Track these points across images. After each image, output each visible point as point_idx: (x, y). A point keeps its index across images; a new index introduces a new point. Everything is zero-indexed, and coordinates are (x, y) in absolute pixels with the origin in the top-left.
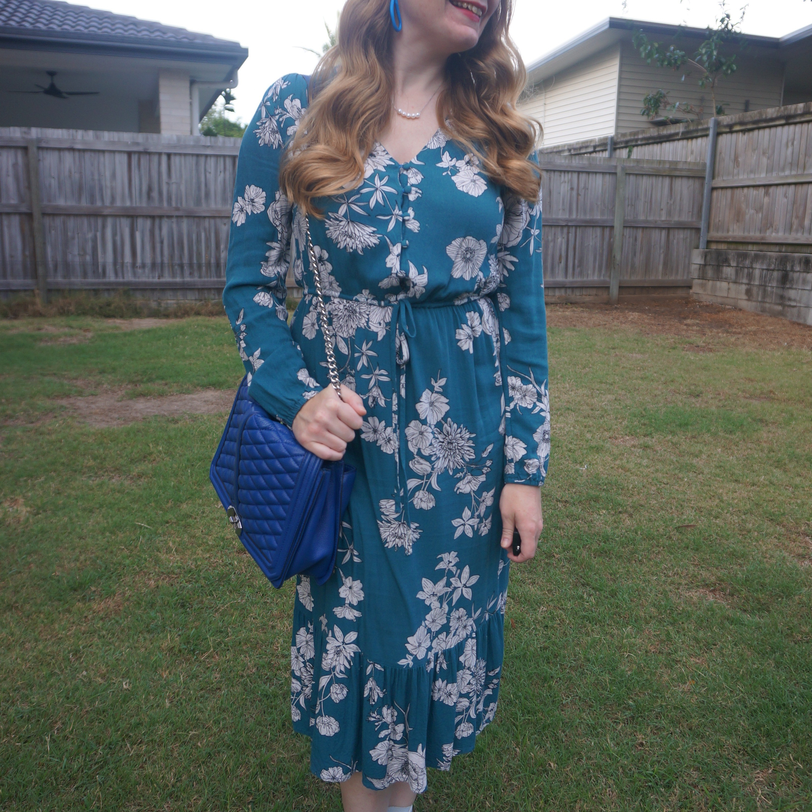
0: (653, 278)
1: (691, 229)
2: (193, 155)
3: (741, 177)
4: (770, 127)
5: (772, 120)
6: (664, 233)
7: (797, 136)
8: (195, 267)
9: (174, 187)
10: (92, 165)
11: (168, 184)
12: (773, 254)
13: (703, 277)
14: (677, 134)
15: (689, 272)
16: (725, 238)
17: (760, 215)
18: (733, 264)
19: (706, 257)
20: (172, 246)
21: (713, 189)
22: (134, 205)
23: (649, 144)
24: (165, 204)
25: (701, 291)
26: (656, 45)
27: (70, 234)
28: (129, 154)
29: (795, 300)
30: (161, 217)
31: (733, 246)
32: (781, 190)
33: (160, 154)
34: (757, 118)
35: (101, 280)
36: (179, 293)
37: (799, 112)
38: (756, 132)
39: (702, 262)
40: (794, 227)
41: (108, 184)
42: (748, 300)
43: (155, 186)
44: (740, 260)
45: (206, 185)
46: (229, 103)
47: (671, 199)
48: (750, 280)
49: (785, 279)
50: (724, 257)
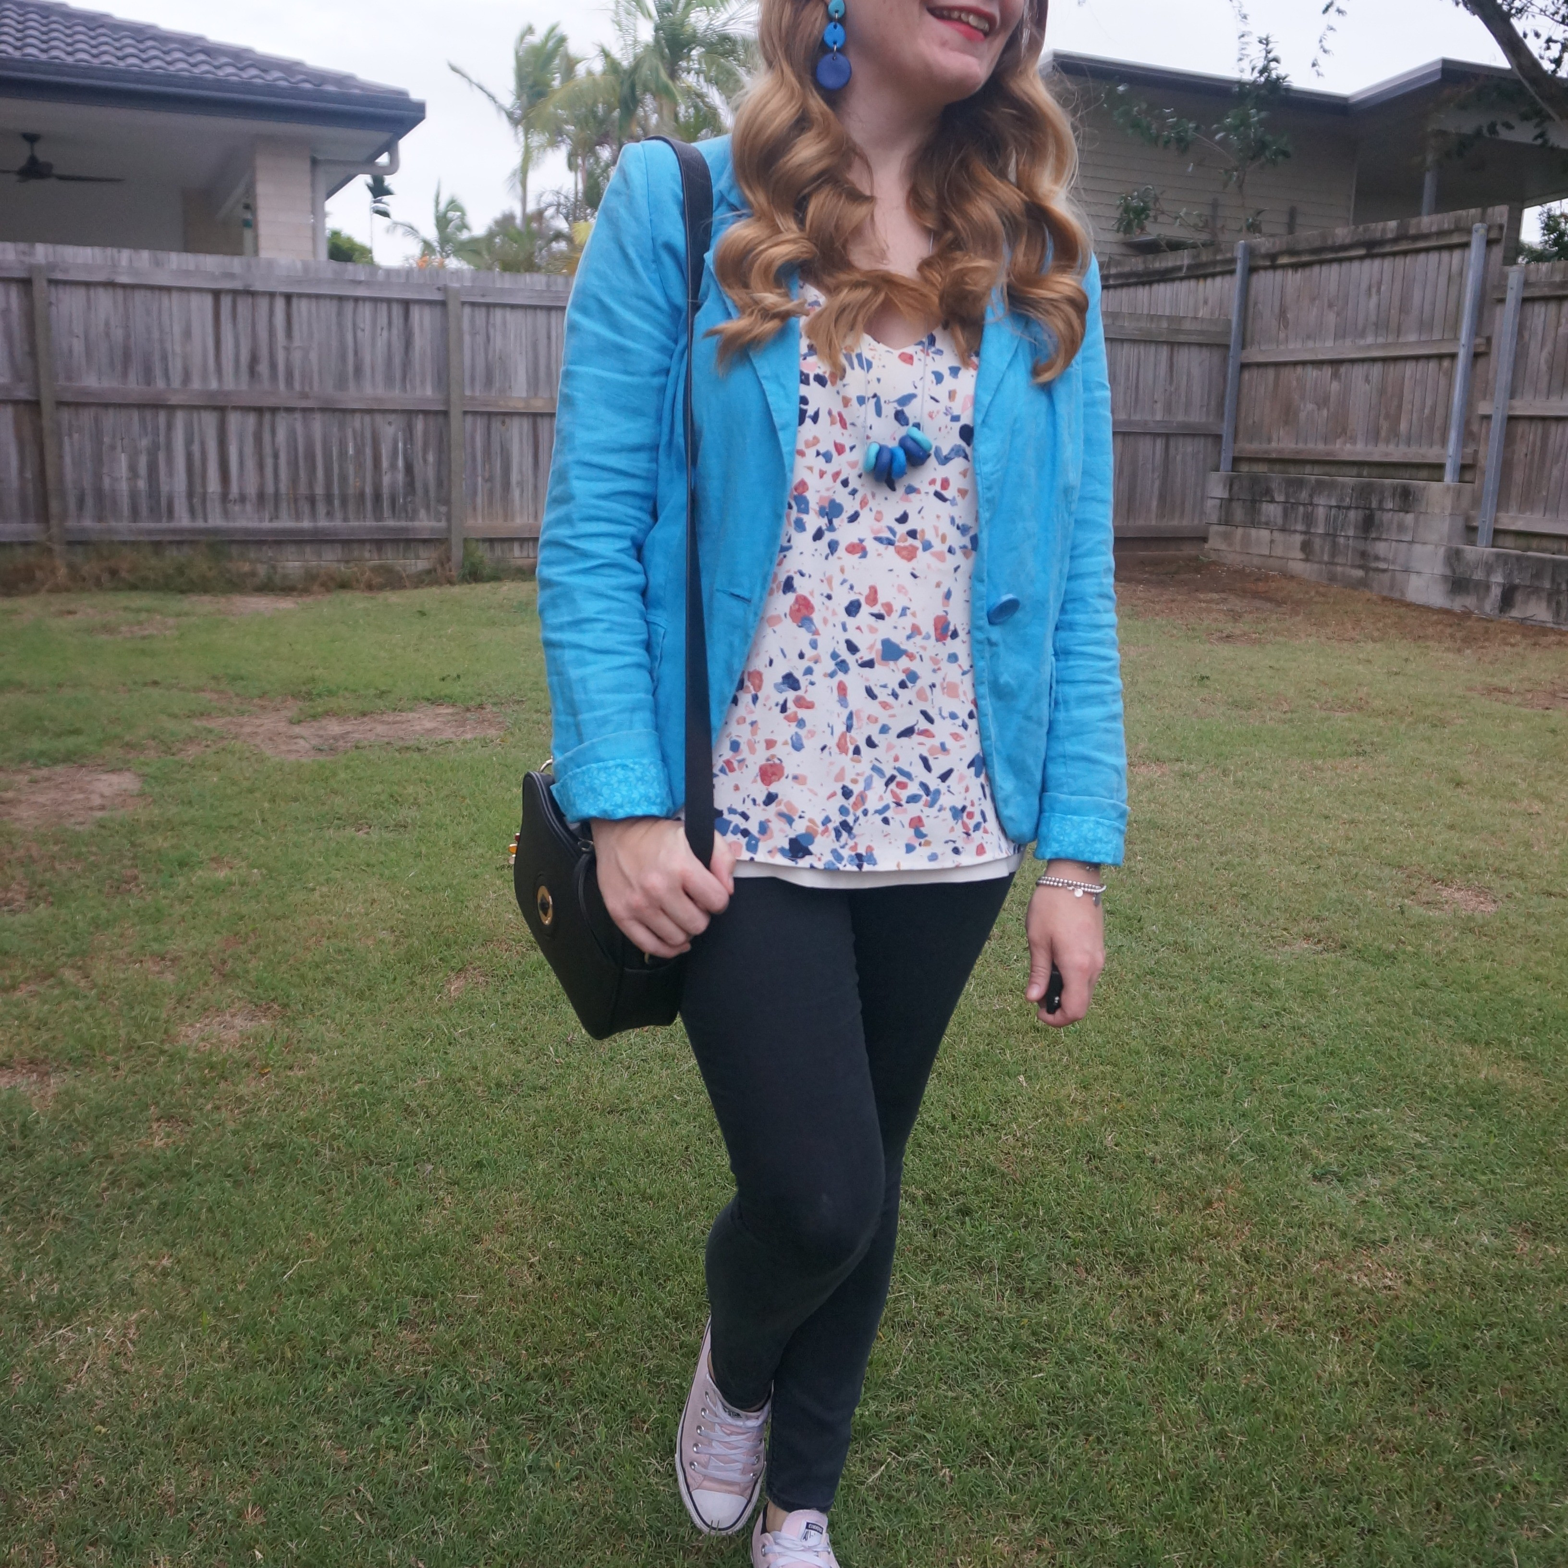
0: (1141, 522)
1: (1206, 436)
2: (331, 297)
3: (1291, 346)
4: (1340, 261)
5: (1344, 248)
6: (1160, 443)
7: (1387, 277)
8: (337, 503)
9: (297, 356)
10: (148, 312)
11: (287, 349)
12: (1348, 480)
13: (1227, 520)
14: (1180, 268)
15: (1203, 513)
16: (1266, 452)
17: (1325, 412)
18: (1280, 498)
19: (1231, 486)
20: (294, 464)
21: (1244, 366)
22: (226, 388)
23: (1128, 285)
24: (282, 386)
25: (1223, 547)
27: (107, 440)
28: (217, 294)
29: (1385, 560)
30: (274, 410)
31: (1277, 467)
32: (1359, 371)
33: (272, 295)
34: (1317, 244)
35: (164, 525)
36: (308, 549)
37: (1390, 235)
38: (1316, 269)
39: (1226, 495)
40: (1383, 434)
41: (178, 349)
42: (1306, 560)
43: (264, 352)
44: (1291, 490)
45: (356, 353)
46: (380, 202)
47: (1171, 383)
48: (1309, 526)
49: (1368, 524)
50: (1263, 485)
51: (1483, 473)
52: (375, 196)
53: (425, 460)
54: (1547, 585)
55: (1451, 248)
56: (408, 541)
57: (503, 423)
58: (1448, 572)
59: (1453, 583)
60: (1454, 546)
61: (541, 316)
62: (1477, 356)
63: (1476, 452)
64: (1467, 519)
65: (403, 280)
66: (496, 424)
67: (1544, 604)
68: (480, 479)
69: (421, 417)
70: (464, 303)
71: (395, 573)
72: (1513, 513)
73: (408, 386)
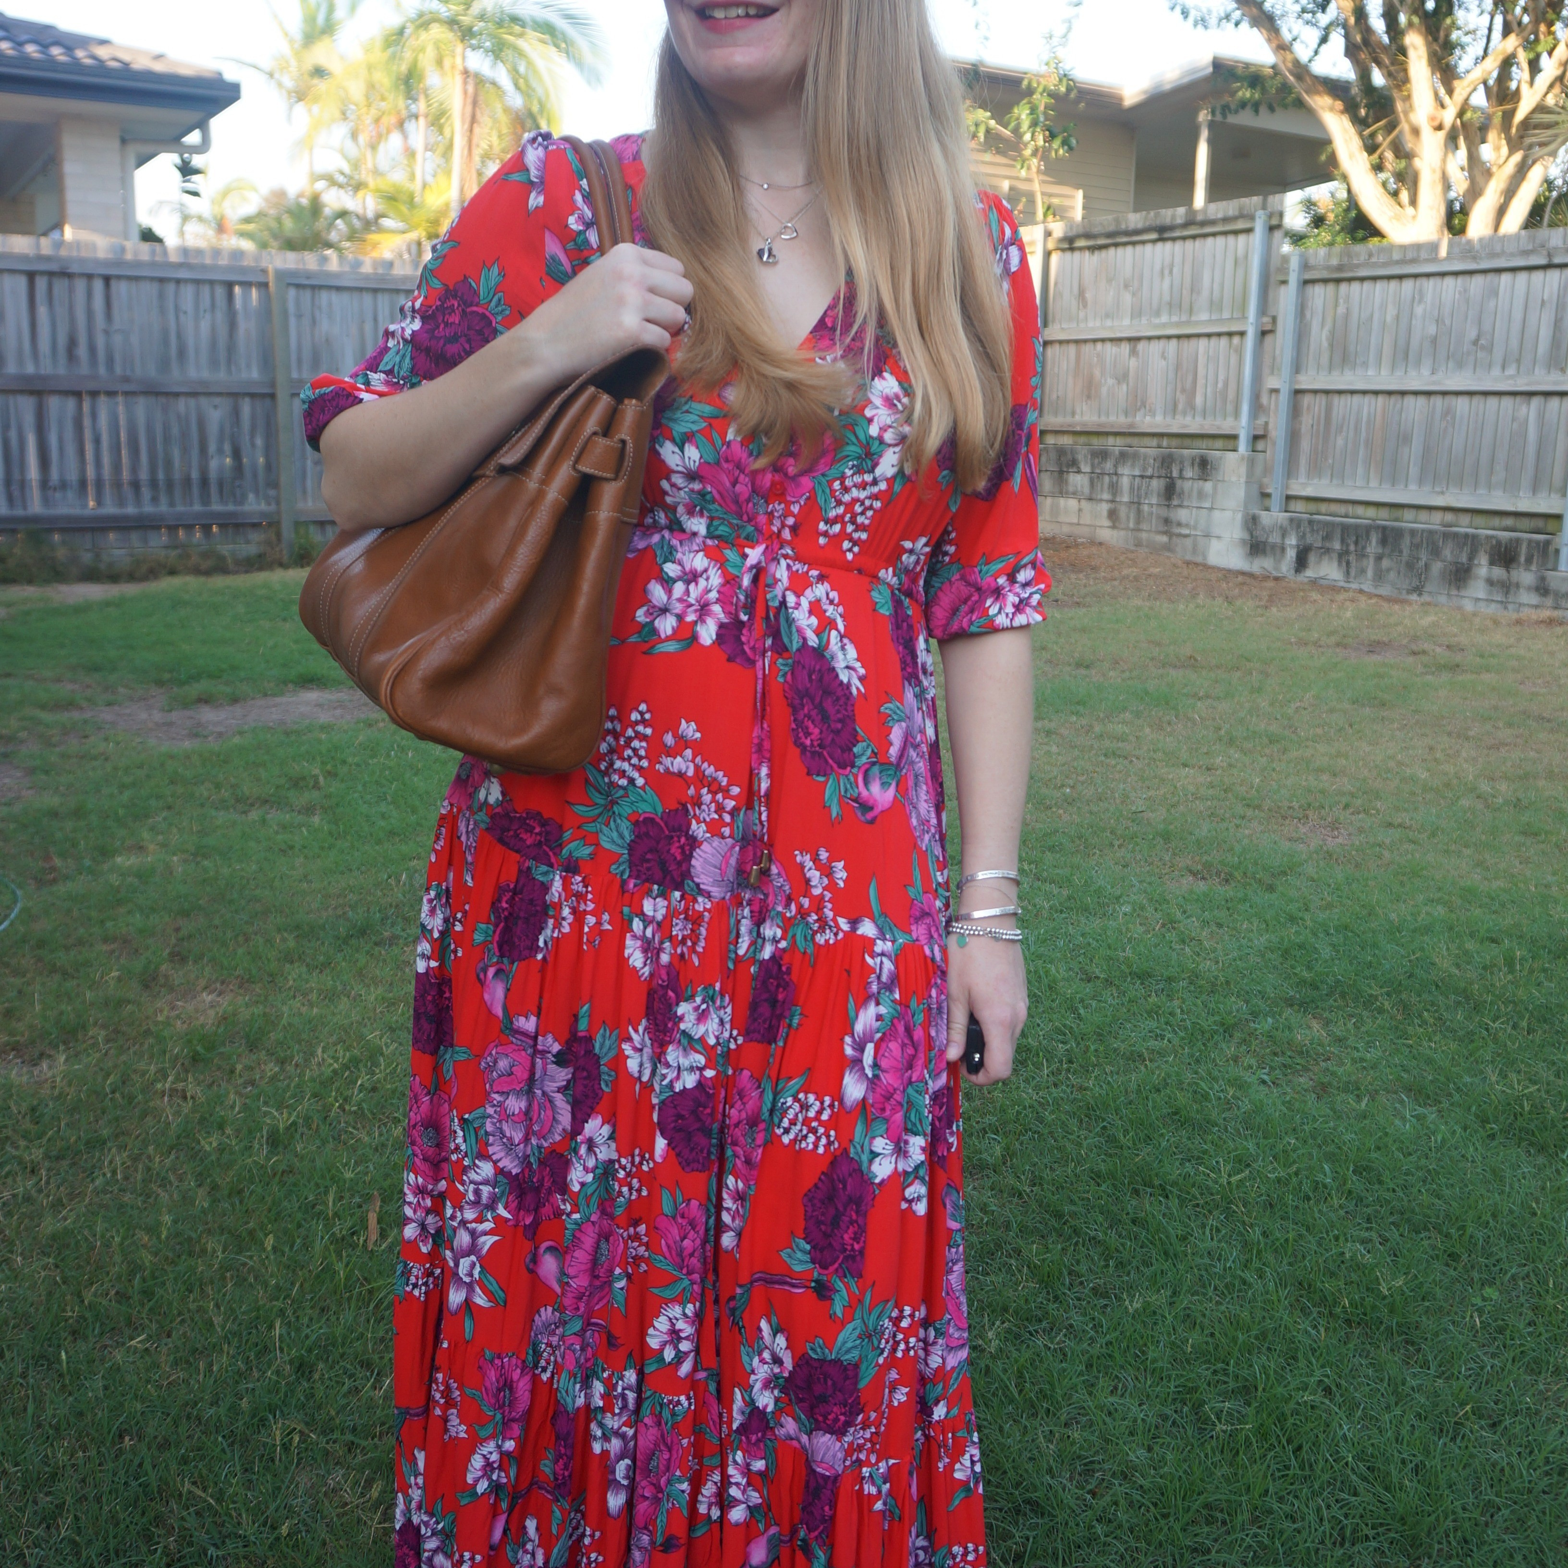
2: (152, 279)
3: (1091, 324)
4: (1134, 244)
5: (1137, 232)
7: (1178, 260)
8: (162, 486)
9: (118, 339)
11: (106, 332)
12: (1150, 451)
16: (1070, 425)
17: (1124, 387)
18: (1086, 468)
20: (116, 448)
21: (1046, 344)
22: (43, 372)
24: (102, 370)
28: (31, 276)
29: (1187, 526)
30: (94, 394)
31: (1082, 439)
32: (1155, 347)
33: (90, 277)
34: (1112, 228)
36: (134, 536)
37: (1179, 221)
38: (1112, 251)
40: (1180, 407)
42: (1114, 527)
43: (83, 338)
44: (1096, 461)
45: (179, 336)
46: (188, 181)
48: (1114, 494)
49: (1170, 492)
50: (1069, 457)
51: (1274, 444)
52: (184, 175)
53: (253, 445)
54: (1337, 546)
55: (1236, 233)
56: (237, 526)
58: (1247, 536)
59: (1252, 546)
60: (1251, 511)
61: (367, 298)
62: (1264, 333)
63: (1267, 423)
64: (1261, 486)
65: (226, 262)
67: (1335, 564)
69: (247, 400)
70: (289, 284)
71: (222, 558)
72: (1302, 479)
73: (233, 368)
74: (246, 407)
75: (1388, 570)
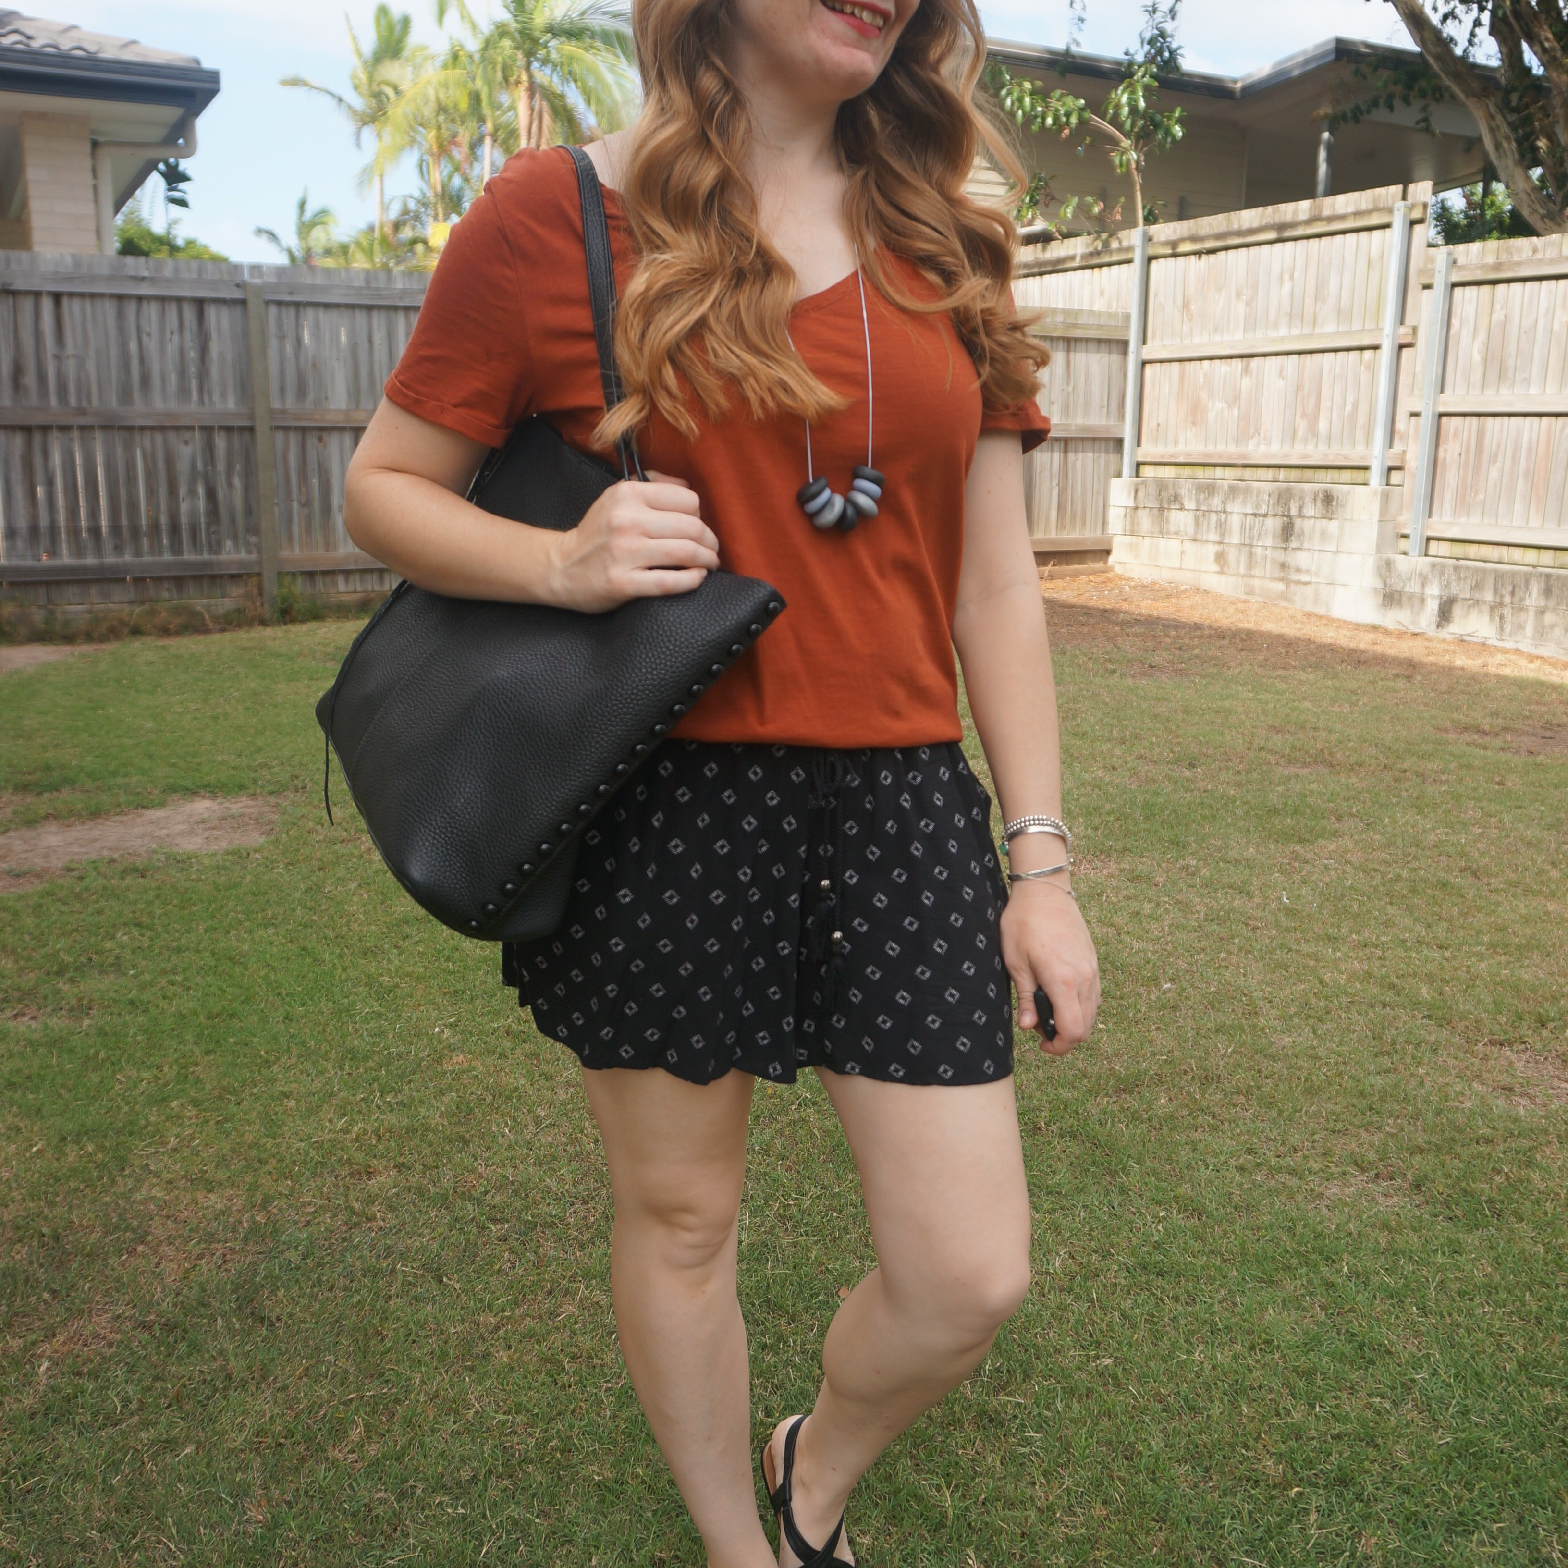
0: (1039, 535)
1: (1106, 440)
2: (109, 296)
3: (1197, 340)
4: (1248, 245)
5: (1252, 231)
6: (1057, 448)
7: (1299, 263)
8: (126, 534)
9: (71, 366)
11: (58, 357)
12: (1264, 485)
13: (1132, 531)
14: (1072, 258)
15: (1105, 523)
16: (1172, 456)
17: (1235, 412)
19: (1136, 492)
20: (72, 490)
21: (1146, 363)
24: (54, 401)
25: (1129, 559)
26: (1027, 85)
29: (1307, 571)
30: (45, 429)
31: (1186, 471)
32: (1272, 365)
33: (37, 294)
34: (1223, 228)
36: (94, 590)
37: (1303, 217)
38: (1222, 255)
39: (1131, 504)
40: (1300, 434)
42: (1222, 572)
43: (30, 364)
44: (1202, 496)
45: (142, 361)
46: (175, 189)
47: (1068, 383)
48: (1223, 535)
49: (1287, 532)
50: (1171, 492)
51: (1412, 476)
52: (170, 183)
53: (230, 485)
54: (1489, 596)
55: (1370, 229)
56: (213, 578)
57: (320, 439)
58: (1380, 585)
59: (1385, 596)
60: (1385, 556)
61: (361, 317)
62: (1402, 347)
63: (1404, 452)
64: (1396, 525)
65: (194, 276)
66: (312, 440)
67: (1486, 618)
68: (295, 505)
69: (223, 434)
70: (268, 303)
71: (195, 614)
72: (1447, 518)
73: (206, 399)
74: (220, 442)
75: (1552, 626)
